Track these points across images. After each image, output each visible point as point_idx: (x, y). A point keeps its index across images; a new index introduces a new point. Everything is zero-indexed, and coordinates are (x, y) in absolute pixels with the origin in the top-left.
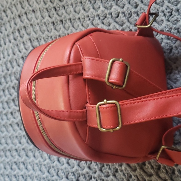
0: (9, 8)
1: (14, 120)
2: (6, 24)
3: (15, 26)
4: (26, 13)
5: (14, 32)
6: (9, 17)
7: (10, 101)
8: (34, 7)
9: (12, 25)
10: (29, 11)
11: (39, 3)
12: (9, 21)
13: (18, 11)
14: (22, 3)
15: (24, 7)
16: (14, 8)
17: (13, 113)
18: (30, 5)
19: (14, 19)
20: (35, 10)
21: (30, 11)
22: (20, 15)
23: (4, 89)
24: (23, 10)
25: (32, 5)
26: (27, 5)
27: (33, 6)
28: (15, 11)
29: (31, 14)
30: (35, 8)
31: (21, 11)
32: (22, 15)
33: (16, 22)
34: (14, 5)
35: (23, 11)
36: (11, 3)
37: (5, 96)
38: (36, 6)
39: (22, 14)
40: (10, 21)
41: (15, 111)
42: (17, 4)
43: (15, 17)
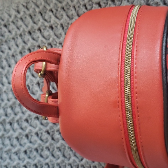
0: (13, 22)
1: (29, 160)
2: (8, 42)
3: (24, 44)
4: (39, 30)
5: (22, 52)
6: (14, 33)
7: (21, 136)
8: (52, 22)
9: (18, 43)
10: (44, 27)
11: (60, 17)
12: (13, 39)
13: (27, 26)
14: (33, 17)
15: (37, 23)
16: (20, 23)
17: (28, 152)
18: (46, 20)
19: (21, 35)
20: (53, 26)
21: (46, 27)
22: (31, 32)
23: (11, 122)
24: (35, 25)
25: (48, 20)
26: (41, 20)
27: (50, 22)
28: (24, 26)
29: (48, 31)
30: (54, 24)
31: (33, 27)
32: (34, 32)
33: (26, 40)
34: (21, 19)
35: (36, 27)
36: (16, 16)
37: (14, 130)
38: (54, 21)
39: (33, 30)
40: (15, 38)
41: (30, 149)
42: (26, 18)
43: (23, 34)
